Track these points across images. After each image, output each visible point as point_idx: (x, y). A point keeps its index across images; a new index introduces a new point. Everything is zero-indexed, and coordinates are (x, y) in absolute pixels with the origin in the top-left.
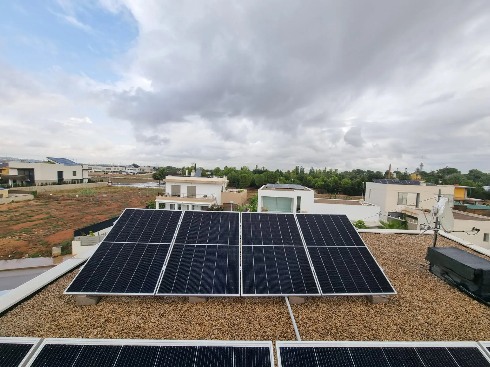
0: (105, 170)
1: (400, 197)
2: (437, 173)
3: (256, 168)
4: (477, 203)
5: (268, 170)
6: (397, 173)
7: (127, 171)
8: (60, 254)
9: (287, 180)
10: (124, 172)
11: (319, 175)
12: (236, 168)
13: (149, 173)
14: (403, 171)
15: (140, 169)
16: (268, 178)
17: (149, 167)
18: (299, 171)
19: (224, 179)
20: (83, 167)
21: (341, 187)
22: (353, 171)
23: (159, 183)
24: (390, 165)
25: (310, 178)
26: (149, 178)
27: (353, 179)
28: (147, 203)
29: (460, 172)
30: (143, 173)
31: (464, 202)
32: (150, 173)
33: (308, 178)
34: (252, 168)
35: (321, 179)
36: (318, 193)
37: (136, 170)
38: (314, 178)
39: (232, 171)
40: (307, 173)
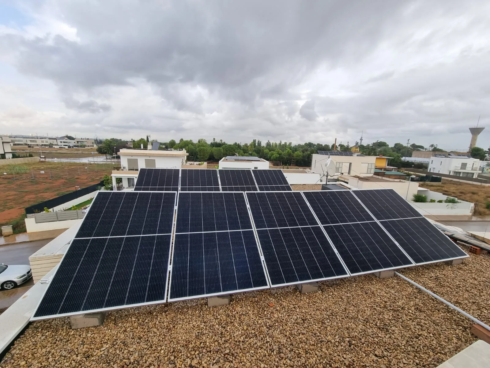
0: (29, 143)
1: (338, 166)
2: (372, 146)
3: (213, 141)
4: (393, 170)
5: (226, 142)
6: (341, 146)
7: (59, 144)
8: (12, 233)
9: (245, 153)
10: (55, 145)
11: (275, 148)
12: (193, 141)
13: (89, 146)
14: (346, 144)
15: (78, 142)
16: (226, 151)
17: (88, 139)
18: (257, 144)
19: (184, 152)
20: (2, 139)
21: (294, 159)
22: (305, 144)
23: (105, 158)
24: (336, 139)
25: (267, 151)
26: (92, 152)
27: (304, 152)
28: (98, 178)
29: (388, 145)
30: (82, 146)
31: (385, 169)
32: (91, 146)
33: (265, 151)
34: (209, 141)
35: (276, 152)
36: (274, 165)
37: (72, 143)
38: (270, 151)
39: (189, 144)
40: (264, 146)
